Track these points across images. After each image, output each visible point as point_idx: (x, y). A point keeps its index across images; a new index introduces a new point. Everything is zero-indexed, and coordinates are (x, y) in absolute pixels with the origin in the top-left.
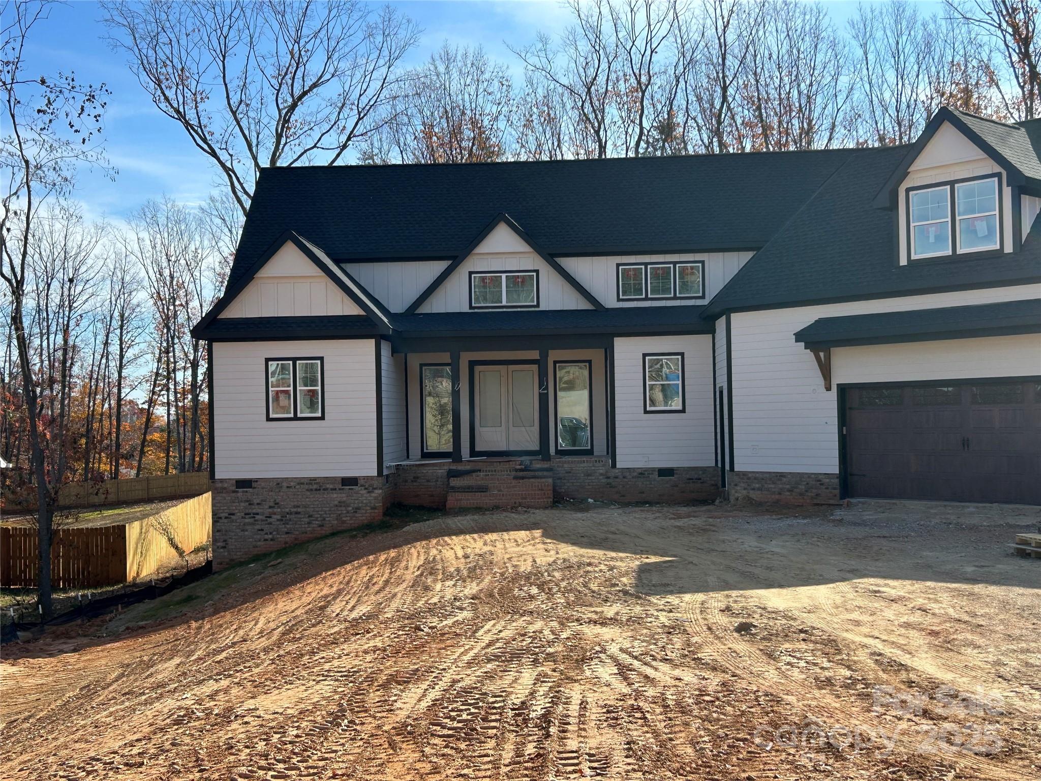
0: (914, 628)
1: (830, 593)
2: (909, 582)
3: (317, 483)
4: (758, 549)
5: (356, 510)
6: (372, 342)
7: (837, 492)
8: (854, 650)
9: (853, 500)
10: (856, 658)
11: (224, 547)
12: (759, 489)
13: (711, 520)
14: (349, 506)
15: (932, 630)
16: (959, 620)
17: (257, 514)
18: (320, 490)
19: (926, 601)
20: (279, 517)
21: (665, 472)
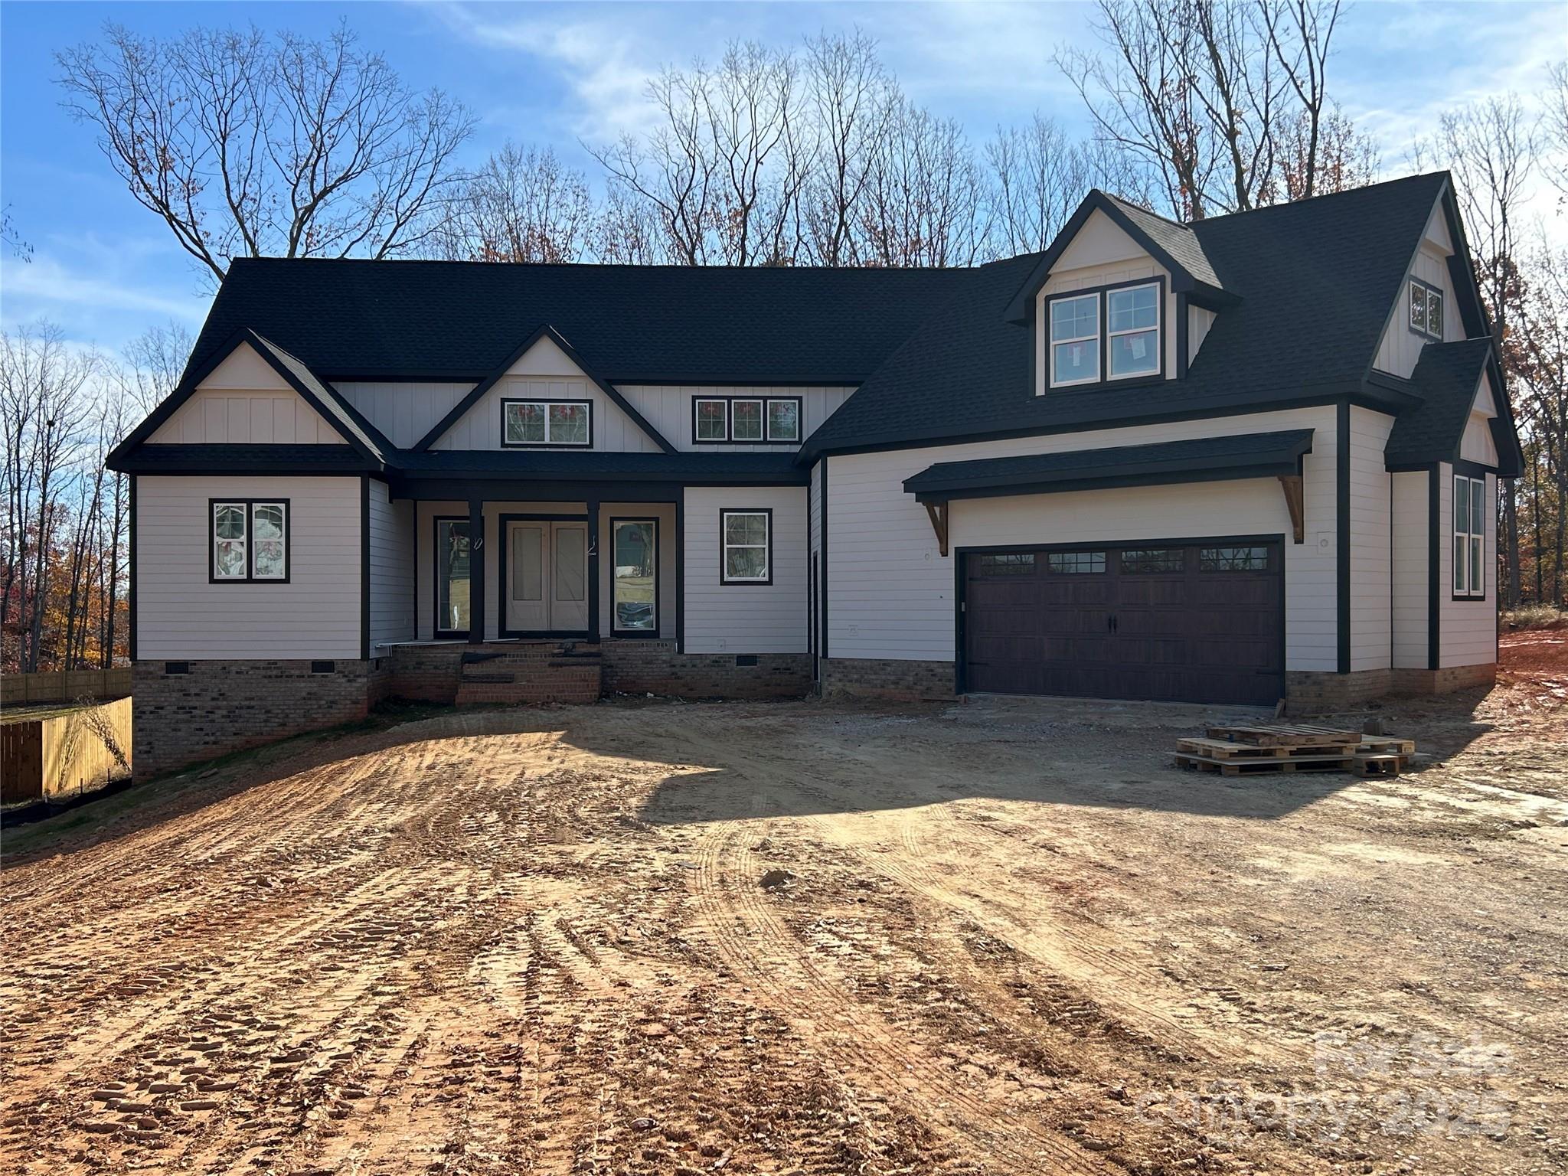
0: (1034, 879)
1: (919, 820)
2: (1032, 804)
3: (278, 668)
4: (838, 757)
5: (331, 704)
6: (357, 482)
7: (952, 685)
8: (936, 920)
9: (972, 696)
10: (936, 936)
11: (148, 753)
12: (857, 681)
14: (321, 699)
15: (1060, 883)
16: (1102, 866)
17: (195, 708)
18: (281, 676)
19: (1055, 835)
20: (224, 712)
21: (745, 660)
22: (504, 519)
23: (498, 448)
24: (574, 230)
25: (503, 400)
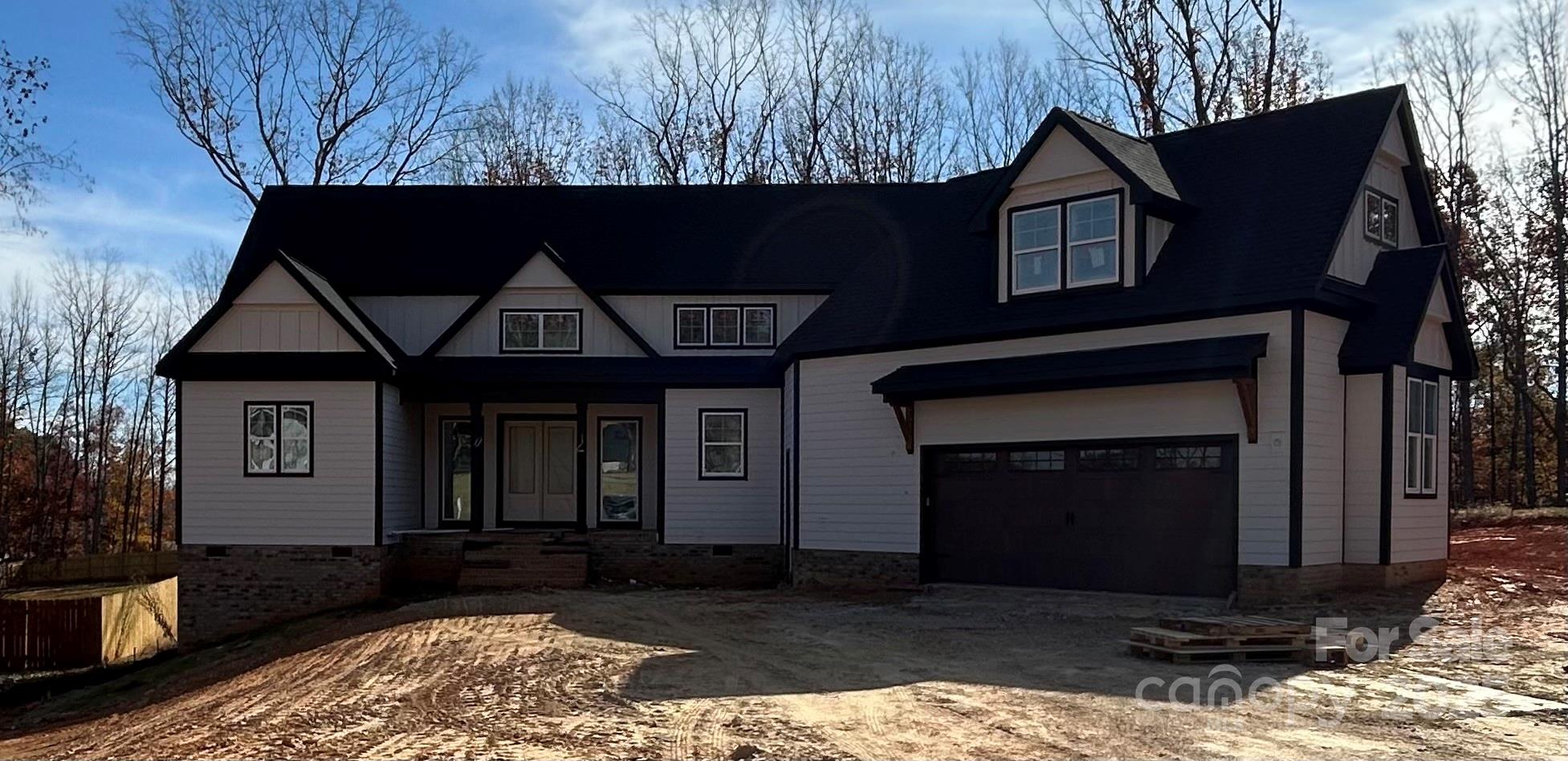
0: (989, 758)
1: (882, 702)
3: (303, 553)
4: (807, 641)
5: (349, 585)
6: (372, 386)
7: (916, 575)
9: (935, 586)
11: (191, 625)
12: (827, 571)
13: (764, 605)
14: (340, 581)
16: (1054, 748)
17: (232, 587)
18: (305, 560)
19: (1010, 717)
20: (256, 591)
21: (720, 549)
22: (502, 419)
23: (496, 354)
24: (569, 154)
25: (502, 311)
